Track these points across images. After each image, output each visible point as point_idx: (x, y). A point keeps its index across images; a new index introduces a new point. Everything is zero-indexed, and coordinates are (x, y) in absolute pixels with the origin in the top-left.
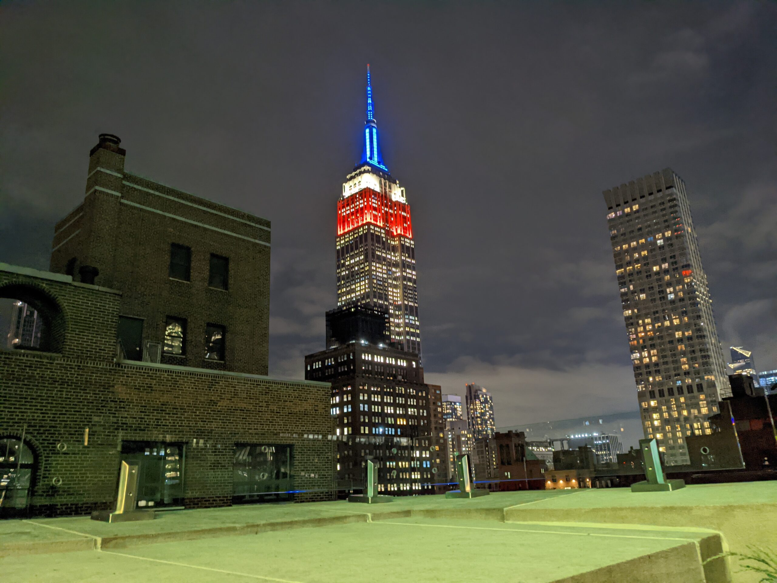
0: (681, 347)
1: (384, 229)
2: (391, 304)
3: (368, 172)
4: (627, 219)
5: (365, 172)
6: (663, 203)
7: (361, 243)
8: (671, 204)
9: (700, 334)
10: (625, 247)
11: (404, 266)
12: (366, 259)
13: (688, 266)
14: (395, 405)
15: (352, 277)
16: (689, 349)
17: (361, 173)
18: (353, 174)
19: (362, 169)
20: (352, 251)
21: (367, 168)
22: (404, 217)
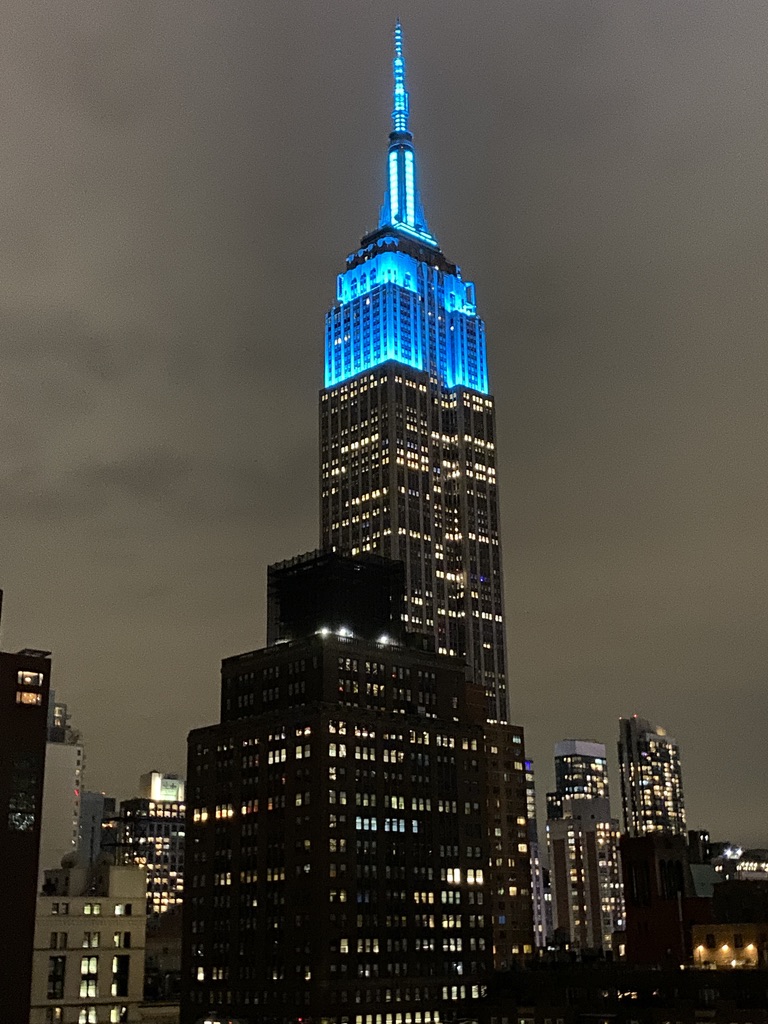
3: (392, 249)
5: (385, 249)
7: (374, 406)
11: (470, 455)
12: (384, 443)
17: (376, 252)
18: (361, 253)
19: (379, 244)
20: (354, 422)
21: (389, 239)
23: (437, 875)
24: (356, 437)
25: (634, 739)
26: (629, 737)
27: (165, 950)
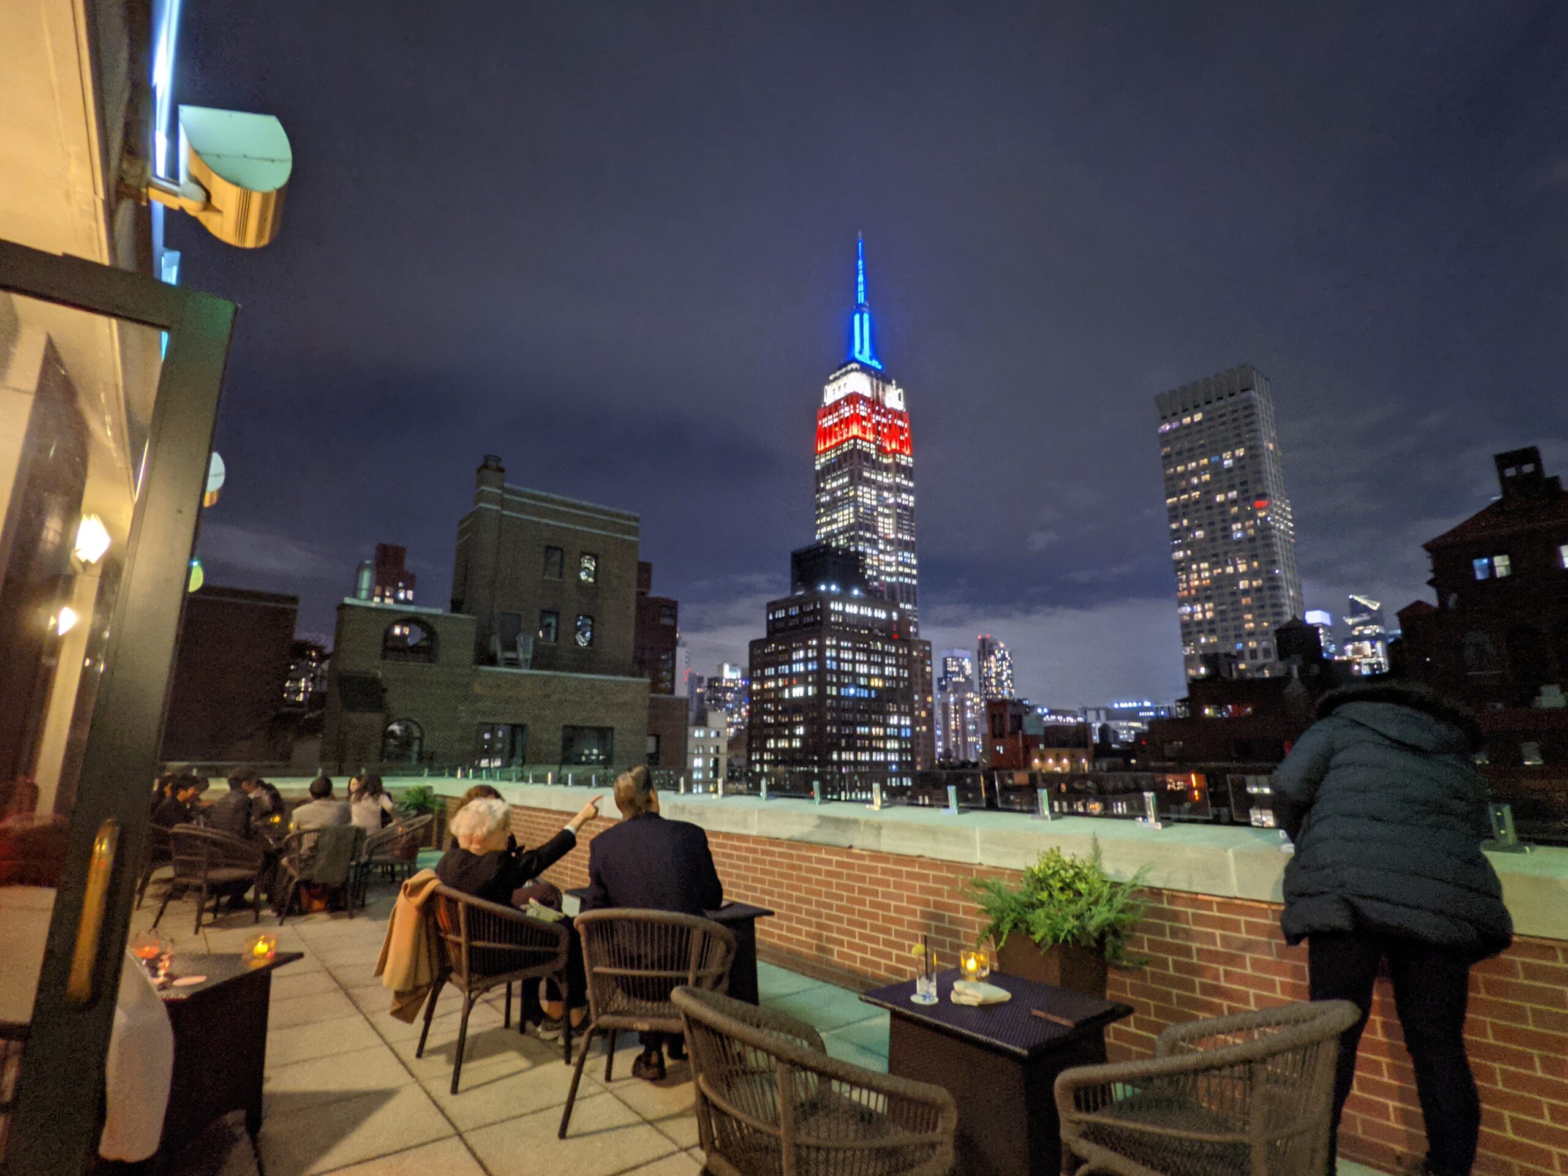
0: (1245, 601)
1: (874, 443)
2: (880, 537)
3: (856, 370)
4: (1185, 431)
5: (852, 370)
6: (1236, 411)
7: (845, 461)
8: (1247, 412)
9: (1273, 583)
10: (1180, 469)
11: (898, 489)
12: (851, 483)
13: (1262, 496)
14: (869, 663)
15: (834, 505)
16: (1256, 604)
17: (847, 372)
18: (838, 373)
19: (849, 367)
20: (834, 471)
21: (854, 366)
22: (901, 428)
23: (885, 719)
24: (834, 479)
25: (987, 648)
26: (984, 647)
27: (737, 756)
